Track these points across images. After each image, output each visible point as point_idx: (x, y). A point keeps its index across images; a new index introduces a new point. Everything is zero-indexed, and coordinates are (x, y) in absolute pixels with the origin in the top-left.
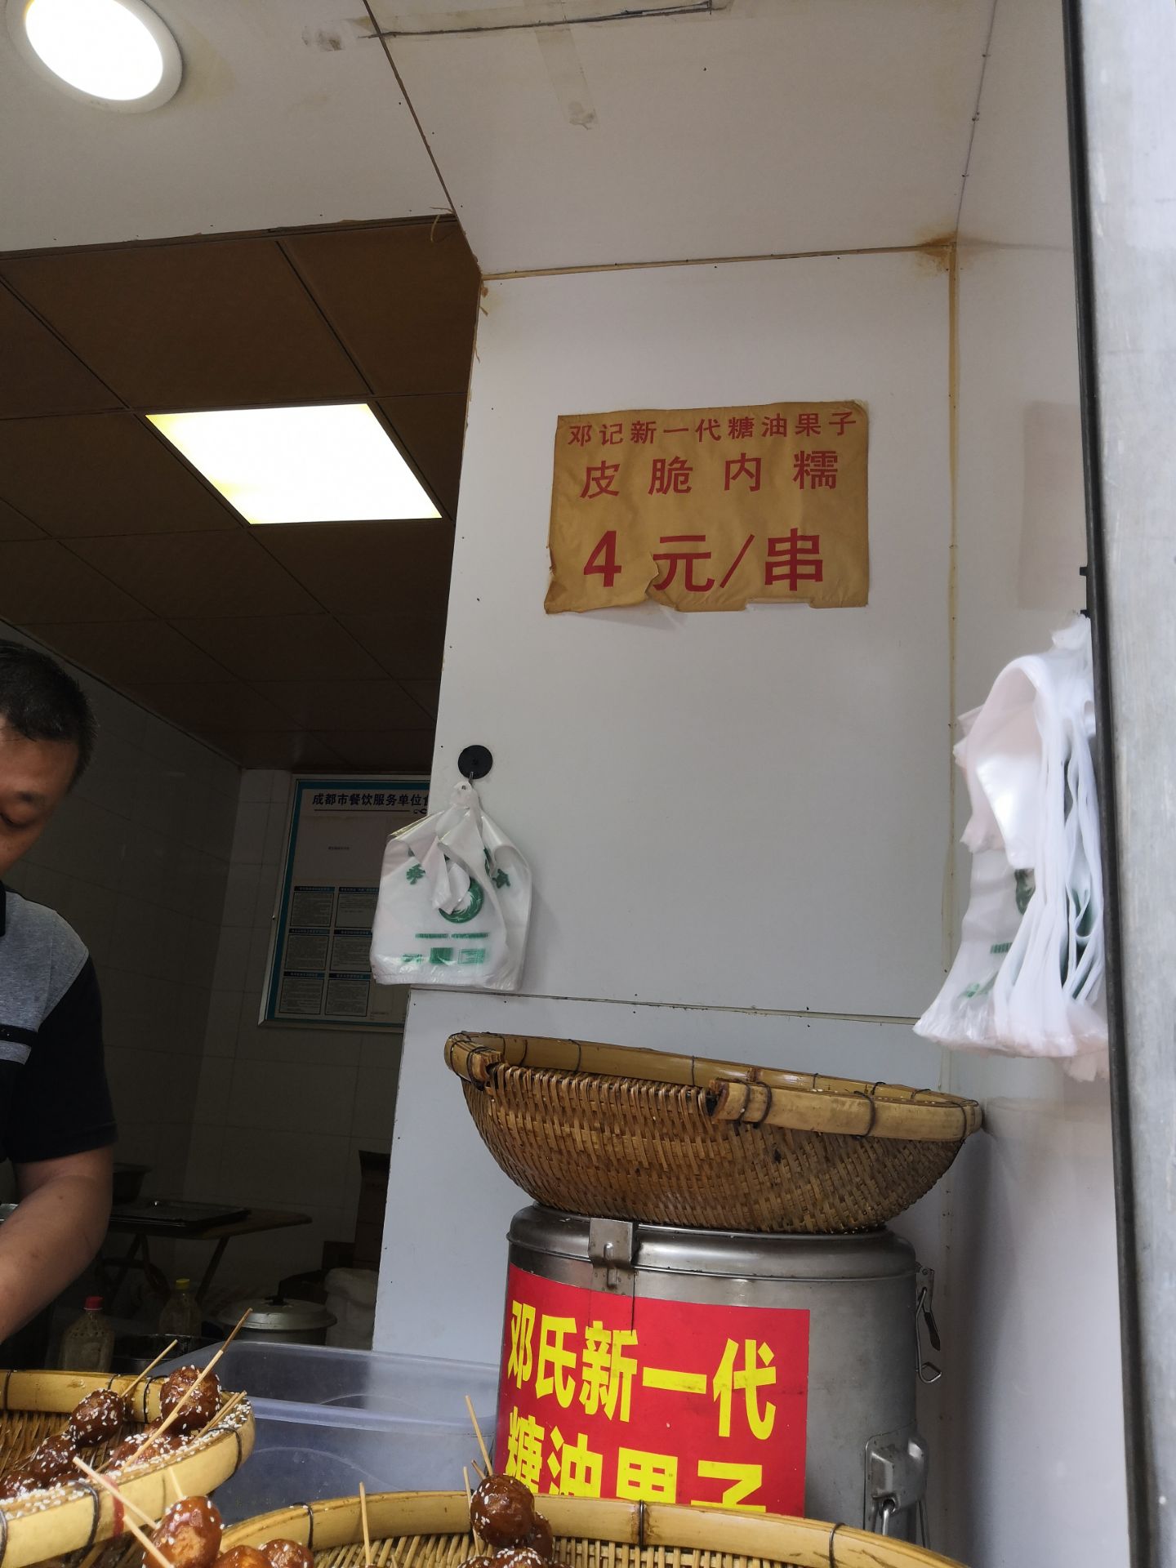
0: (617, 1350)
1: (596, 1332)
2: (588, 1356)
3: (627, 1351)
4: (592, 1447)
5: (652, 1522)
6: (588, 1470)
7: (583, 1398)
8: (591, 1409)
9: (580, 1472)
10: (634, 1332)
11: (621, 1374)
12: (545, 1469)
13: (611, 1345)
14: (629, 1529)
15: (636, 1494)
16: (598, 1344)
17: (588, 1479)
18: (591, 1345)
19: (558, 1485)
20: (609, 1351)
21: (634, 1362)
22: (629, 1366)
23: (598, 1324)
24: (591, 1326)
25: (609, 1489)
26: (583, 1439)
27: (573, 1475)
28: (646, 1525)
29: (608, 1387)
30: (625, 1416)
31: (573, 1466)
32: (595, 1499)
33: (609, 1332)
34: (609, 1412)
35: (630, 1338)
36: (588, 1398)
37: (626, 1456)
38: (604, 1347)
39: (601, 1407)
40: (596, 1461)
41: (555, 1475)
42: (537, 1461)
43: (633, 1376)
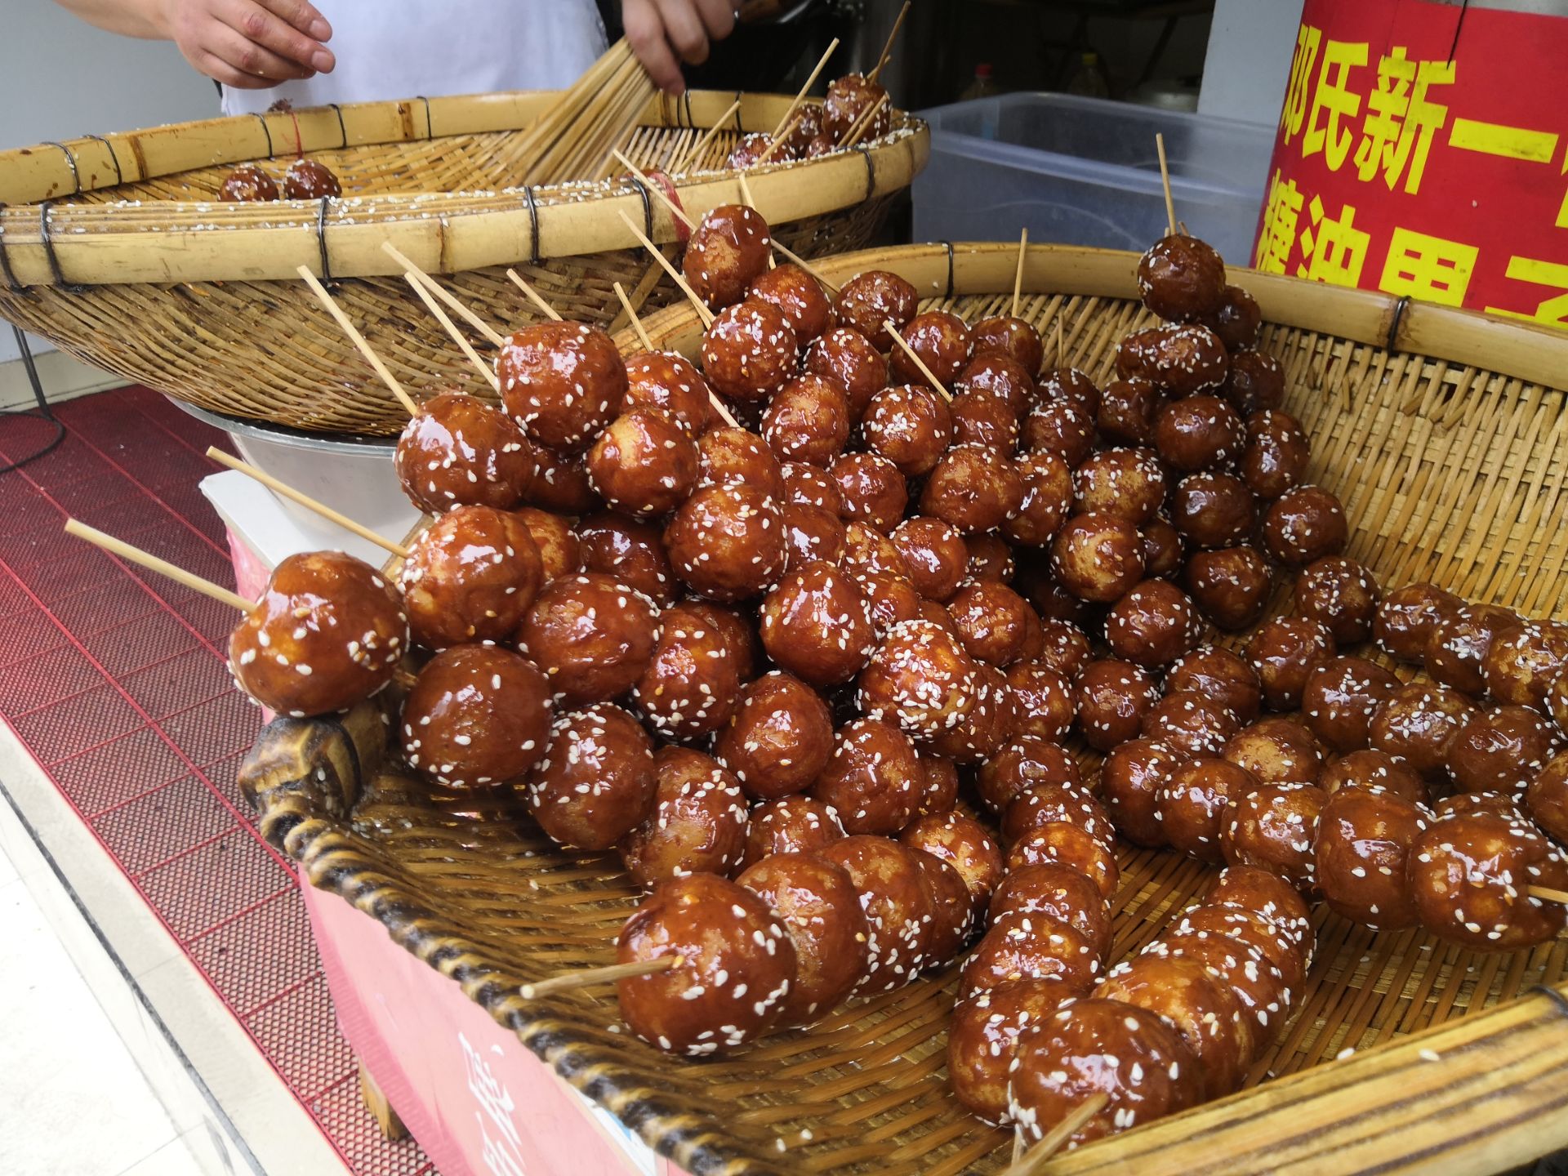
0: (1420, 92)
1: (1395, 64)
2: (1377, 100)
3: (1435, 94)
4: (1358, 224)
5: (1411, 324)
6: (1348, 253)
7: (1358, 159)
8: (1367, 173)
9: (1338, 255)
10: (1453, 64)
11: (1419, 128)
12: (1297, 247)
13: (1412, 85)
14: (1376, 329)
15: (1402, 288)
16: (1394, 82)
17: (1345, 263)
18: (1383, 83)
19: (1307, 267)
20: (1409, 94)
21: (1442, 110)
22: (1433, 116)
23: (1399, 52)
24: (1388, 54)
25: (1370, 279)
26: (1348, 213)
27: (1327, 257)
28: (1401, 327)
29: (1396, 145)
30: (1412, 186)
31: (1330, 245)
32: (1351, 289)
33: (1414, 65)
34: (1391, 180)
35: (1443, 73)
36: (1366, 159)
37: (1403, 238)
38: (1402, 87)
39: (1381, 171)
40: (1360, 242)
41: (1306, 254)
42: (1289, 236)
43: (1437, 131)
